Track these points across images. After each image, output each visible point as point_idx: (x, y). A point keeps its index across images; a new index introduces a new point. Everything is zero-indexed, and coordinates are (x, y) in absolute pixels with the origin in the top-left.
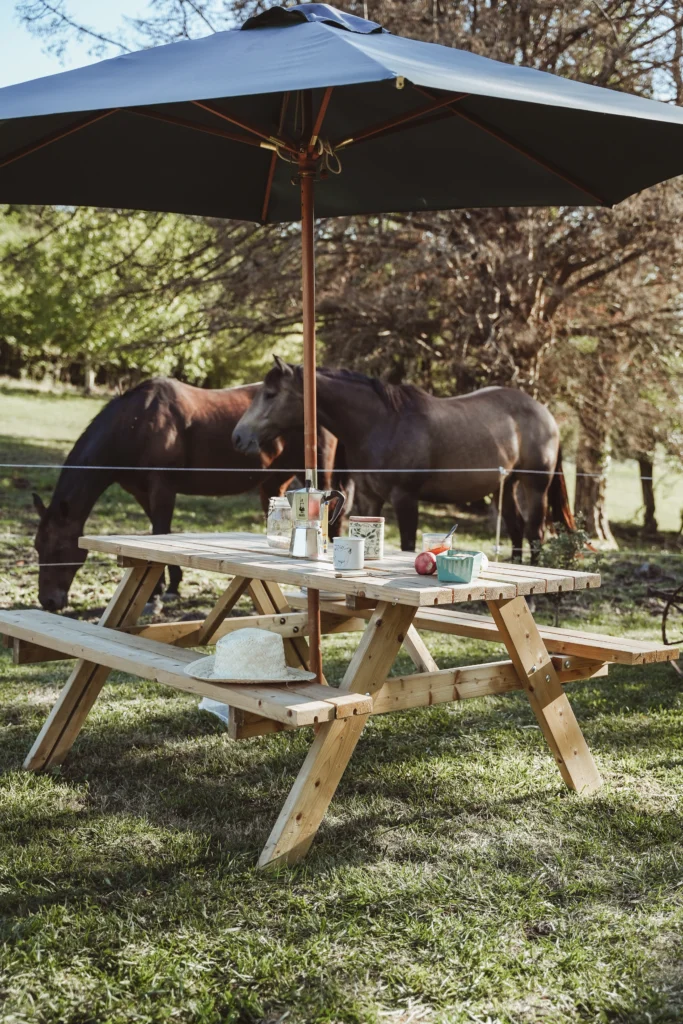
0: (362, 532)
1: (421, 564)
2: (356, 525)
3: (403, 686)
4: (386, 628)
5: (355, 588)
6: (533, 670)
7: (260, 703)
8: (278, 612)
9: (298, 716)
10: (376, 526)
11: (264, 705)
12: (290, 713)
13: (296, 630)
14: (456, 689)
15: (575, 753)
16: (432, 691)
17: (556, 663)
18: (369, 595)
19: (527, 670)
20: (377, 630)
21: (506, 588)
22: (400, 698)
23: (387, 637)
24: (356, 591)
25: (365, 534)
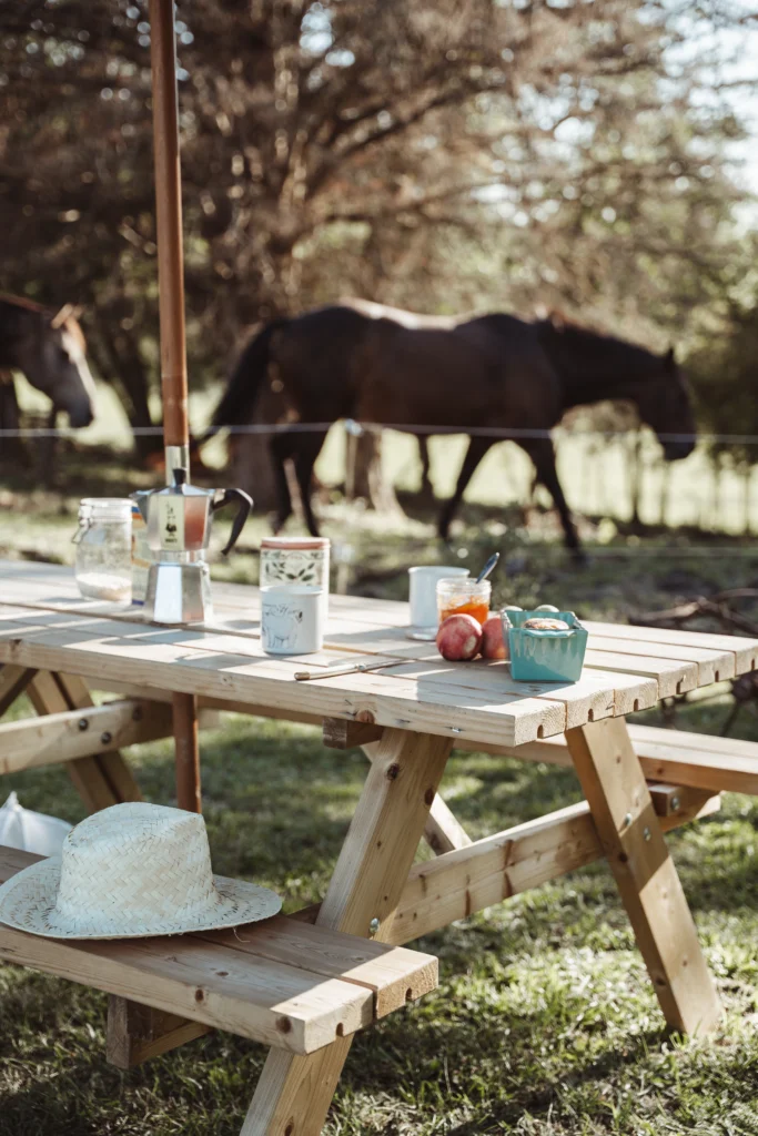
0: (288, 570)
1: (454, 640)
2: (277, 555)
3: (424, 888)
4: (407, 779)
5: (348, 703)
6: (627, 821)
7: (199, 996)
8: (72, 707)
9: (307, 1032)
10: (315, 556)
11: (212, 1000)
12: (285, 1024)
13: (107, 739)
14: (506, 877)
15: (685, 964)
16: (471, 888)
17: (658, 802)
18: (382, 719)
19: (618, 824)
20: (391, 789)
21: (642, 688)
22: (420, 912)
23: (408, 800)
24: (352, 709)
25: (295, 573)
